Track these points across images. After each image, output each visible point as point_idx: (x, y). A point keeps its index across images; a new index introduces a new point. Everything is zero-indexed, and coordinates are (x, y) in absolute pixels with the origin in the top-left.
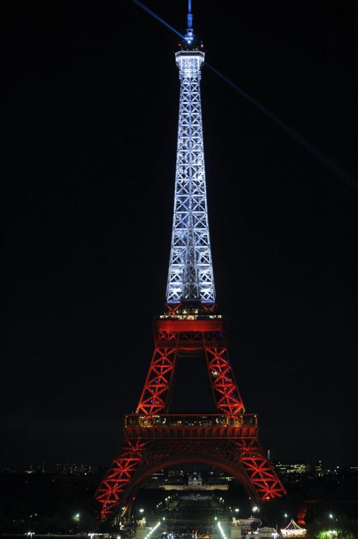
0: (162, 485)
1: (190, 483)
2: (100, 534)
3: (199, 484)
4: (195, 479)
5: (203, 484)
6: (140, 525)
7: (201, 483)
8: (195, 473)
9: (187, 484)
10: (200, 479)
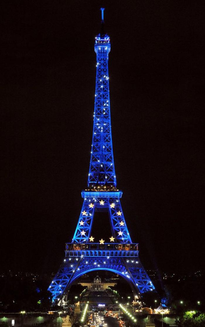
0: (79, 283)
1: (94, 281)
2: (54, 312)
3: (100, 282)
4: (97, 279)
5: (102, 282)
6: (76, 305)
7: (100, 281)
8: (97, 276)
9: (93, 282)
10: (100, 279)
